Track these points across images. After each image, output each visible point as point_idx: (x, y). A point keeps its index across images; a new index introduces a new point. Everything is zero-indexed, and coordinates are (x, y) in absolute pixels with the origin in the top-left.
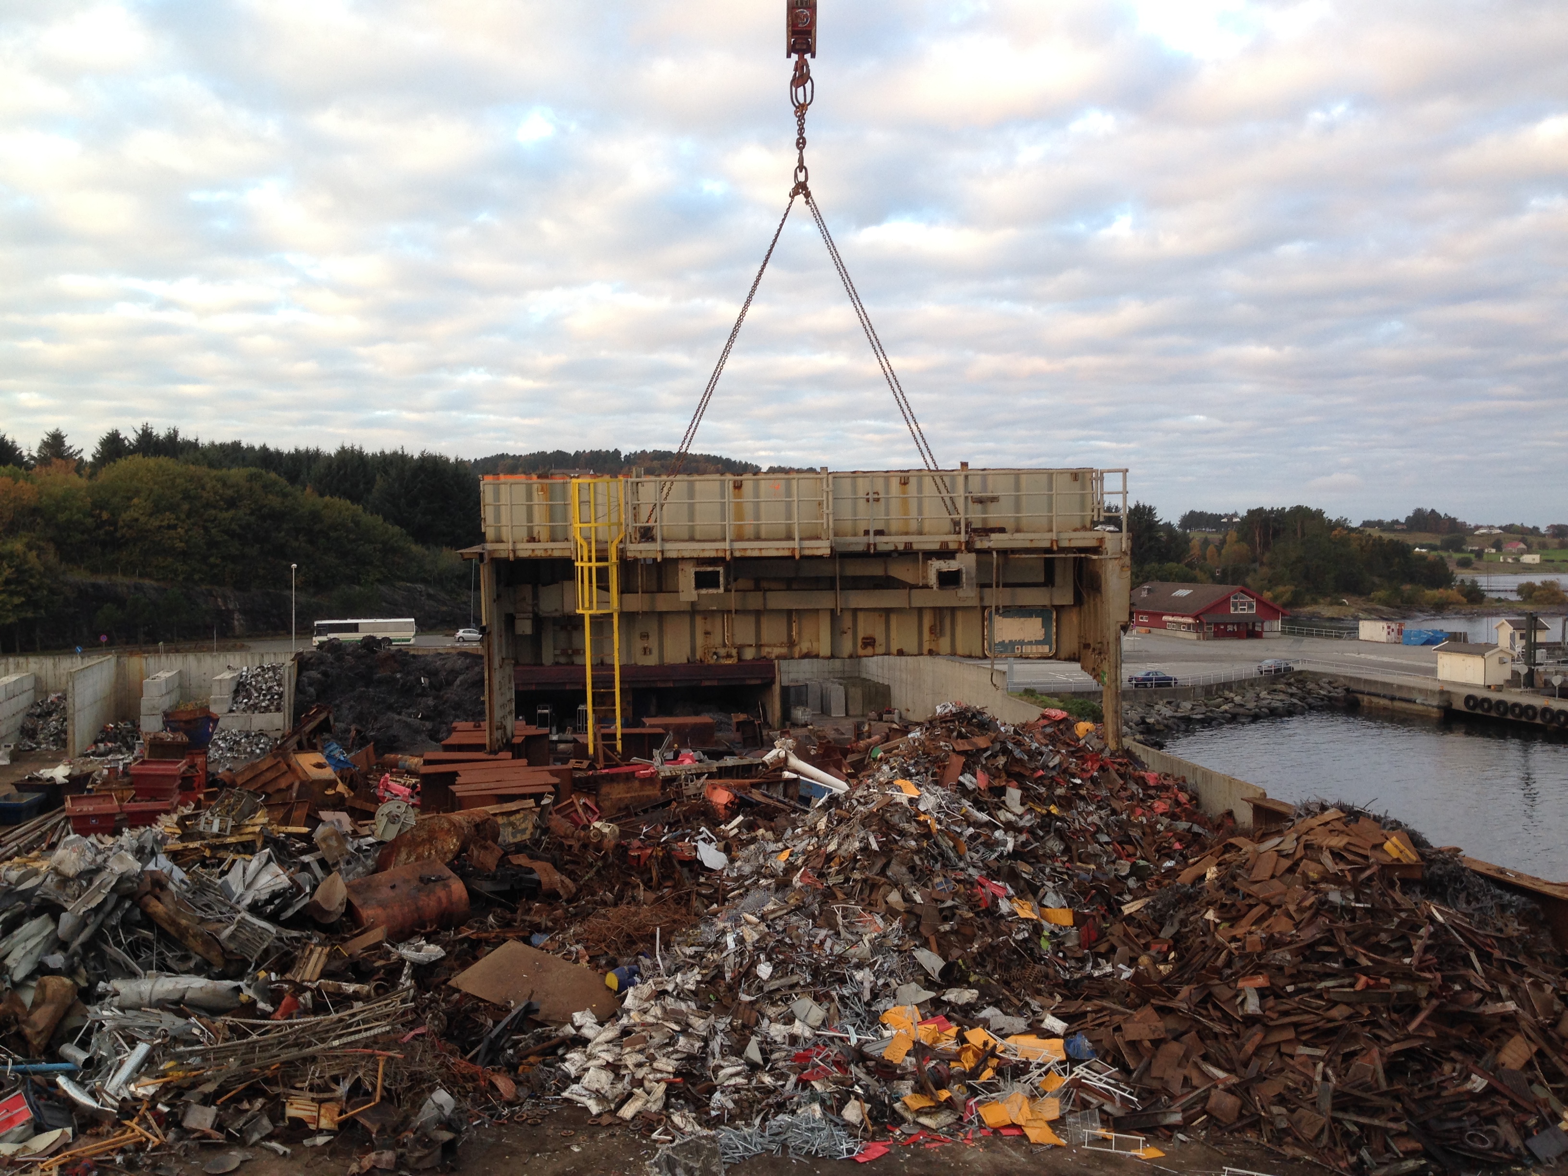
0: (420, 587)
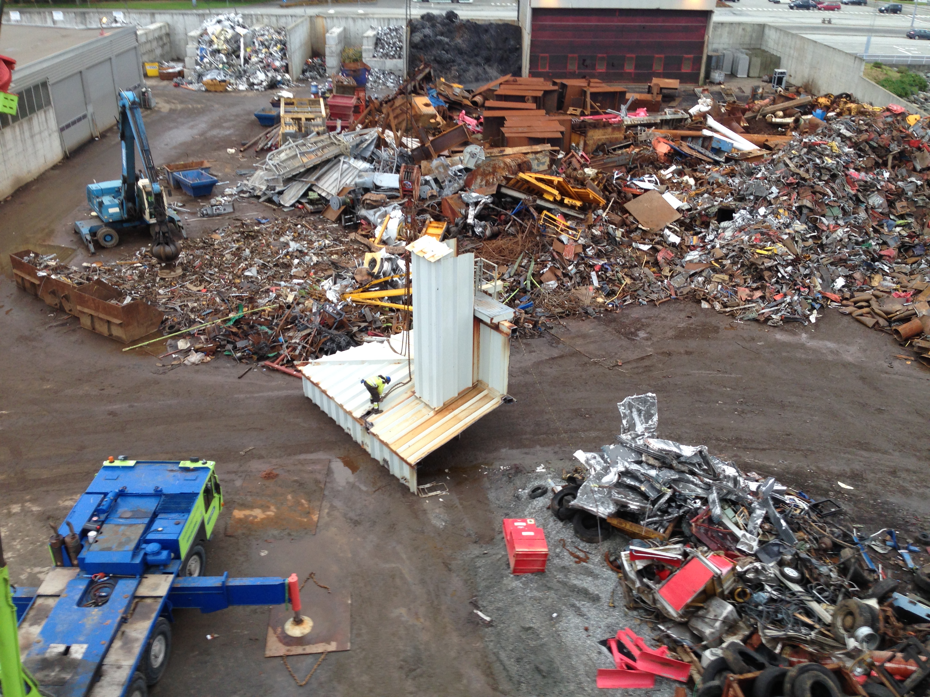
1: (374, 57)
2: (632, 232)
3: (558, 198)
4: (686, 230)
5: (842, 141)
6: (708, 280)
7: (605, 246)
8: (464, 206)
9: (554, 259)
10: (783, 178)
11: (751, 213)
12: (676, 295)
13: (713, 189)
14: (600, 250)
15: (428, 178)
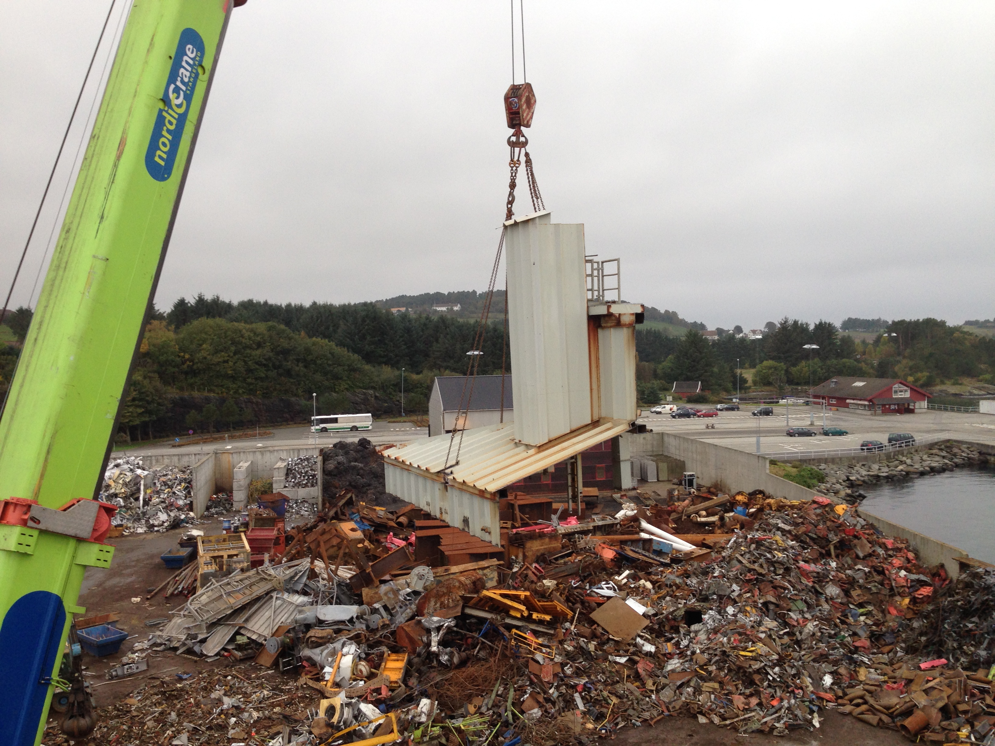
0: (371, 392)
1: (285, 487)
2: (604, 644)
3: (526, 614)
4: (657, 637)
5: (783, 535)
6: (698, 691)
7: (582, 663)
8: (425, 632)
9: (532, 683)
10: (741, 575)
11: (719, 613)
12: (669, 711)
13: (673, 591)
14: (577, 668)
15: (377, 606)
